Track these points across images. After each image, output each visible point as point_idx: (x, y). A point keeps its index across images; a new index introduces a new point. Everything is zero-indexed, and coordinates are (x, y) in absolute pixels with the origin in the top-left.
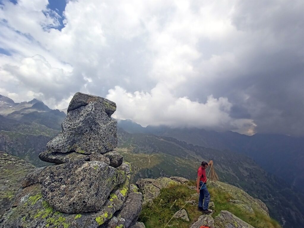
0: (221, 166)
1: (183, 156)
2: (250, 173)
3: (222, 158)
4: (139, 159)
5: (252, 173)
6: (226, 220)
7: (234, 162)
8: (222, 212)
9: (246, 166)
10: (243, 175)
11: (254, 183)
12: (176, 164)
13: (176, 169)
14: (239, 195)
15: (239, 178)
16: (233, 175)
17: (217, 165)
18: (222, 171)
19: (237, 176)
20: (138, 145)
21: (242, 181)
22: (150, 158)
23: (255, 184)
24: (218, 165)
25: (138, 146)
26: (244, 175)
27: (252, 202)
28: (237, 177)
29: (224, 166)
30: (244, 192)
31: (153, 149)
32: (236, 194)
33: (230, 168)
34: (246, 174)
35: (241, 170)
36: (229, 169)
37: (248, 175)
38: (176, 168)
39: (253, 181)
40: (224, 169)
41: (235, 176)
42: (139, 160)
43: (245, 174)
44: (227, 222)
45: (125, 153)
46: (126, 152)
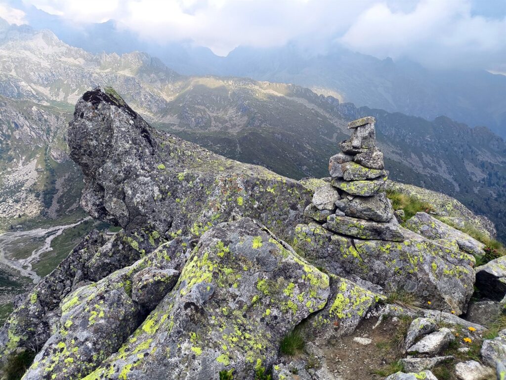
0: (421, 159)
1: (325, 135)
2: (490, 175)
3: (428, 138)
4: (210, 143)
5: (496, 174)
6: (421, 222)
7: (456, 149)
8: (417, 214)
9: (485, 157)
10: (471, 179)
11: (495, 196)
12: (306, 154)
13: (305, 168)
14: (448, 208)
15: (460, 185)
16: (446, 180)
17: (410, 157)
18: (421, 170)
19: (455, 180)
20: (208, 108)
21: (467, 192)
22: (239, 141)
23: (496, 200)
24: (413, 155)
25: (207, 110)
26: (474, 179)
27: (469, 219)
28: (456, 185)
29: (427, 159)
30: (459, 204)
31: (246, 118)
32: (443, 206)
33: (442, 162)
34: (479, 175)
35: (469, 167)
36: (440, 166)
37: (483, 180)
38: (305, 165)
39: (492, 192)
40: (425, 166)
41: (451, 180)
42: (211, 145)
43: (476, 177)
44: (422, 224)
45: (174, 128)
46: (175, 125)
